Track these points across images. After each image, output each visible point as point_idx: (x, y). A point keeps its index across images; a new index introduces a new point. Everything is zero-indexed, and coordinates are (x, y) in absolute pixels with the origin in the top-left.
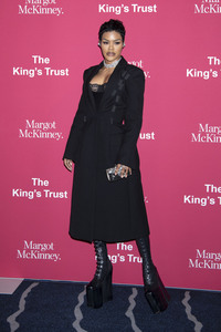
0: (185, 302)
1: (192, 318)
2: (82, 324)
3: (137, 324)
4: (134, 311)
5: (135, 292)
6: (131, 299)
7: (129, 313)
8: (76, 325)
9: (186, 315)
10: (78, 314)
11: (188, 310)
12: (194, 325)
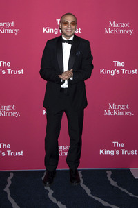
5: (12, 175)
6: (9, 180)
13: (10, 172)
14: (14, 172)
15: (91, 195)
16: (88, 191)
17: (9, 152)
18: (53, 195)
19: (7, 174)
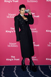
0: (27, 68)
1: (28, 71)
2: (4, 75)
3: (16, 74)
4: (15, 71)
5: (16, 67)
6: (15, 68)
7: (14, 72)
8: (2, 75)
9: (27, 71)
10: (3, 73)
11: (27, 70)
12: (29, 73)
13: (15, 66)
14: (16, 66)
15: (44, 74)
16: (43, 73)
17: (14, 59)
18: (30, 74)
19: (14, 67)
